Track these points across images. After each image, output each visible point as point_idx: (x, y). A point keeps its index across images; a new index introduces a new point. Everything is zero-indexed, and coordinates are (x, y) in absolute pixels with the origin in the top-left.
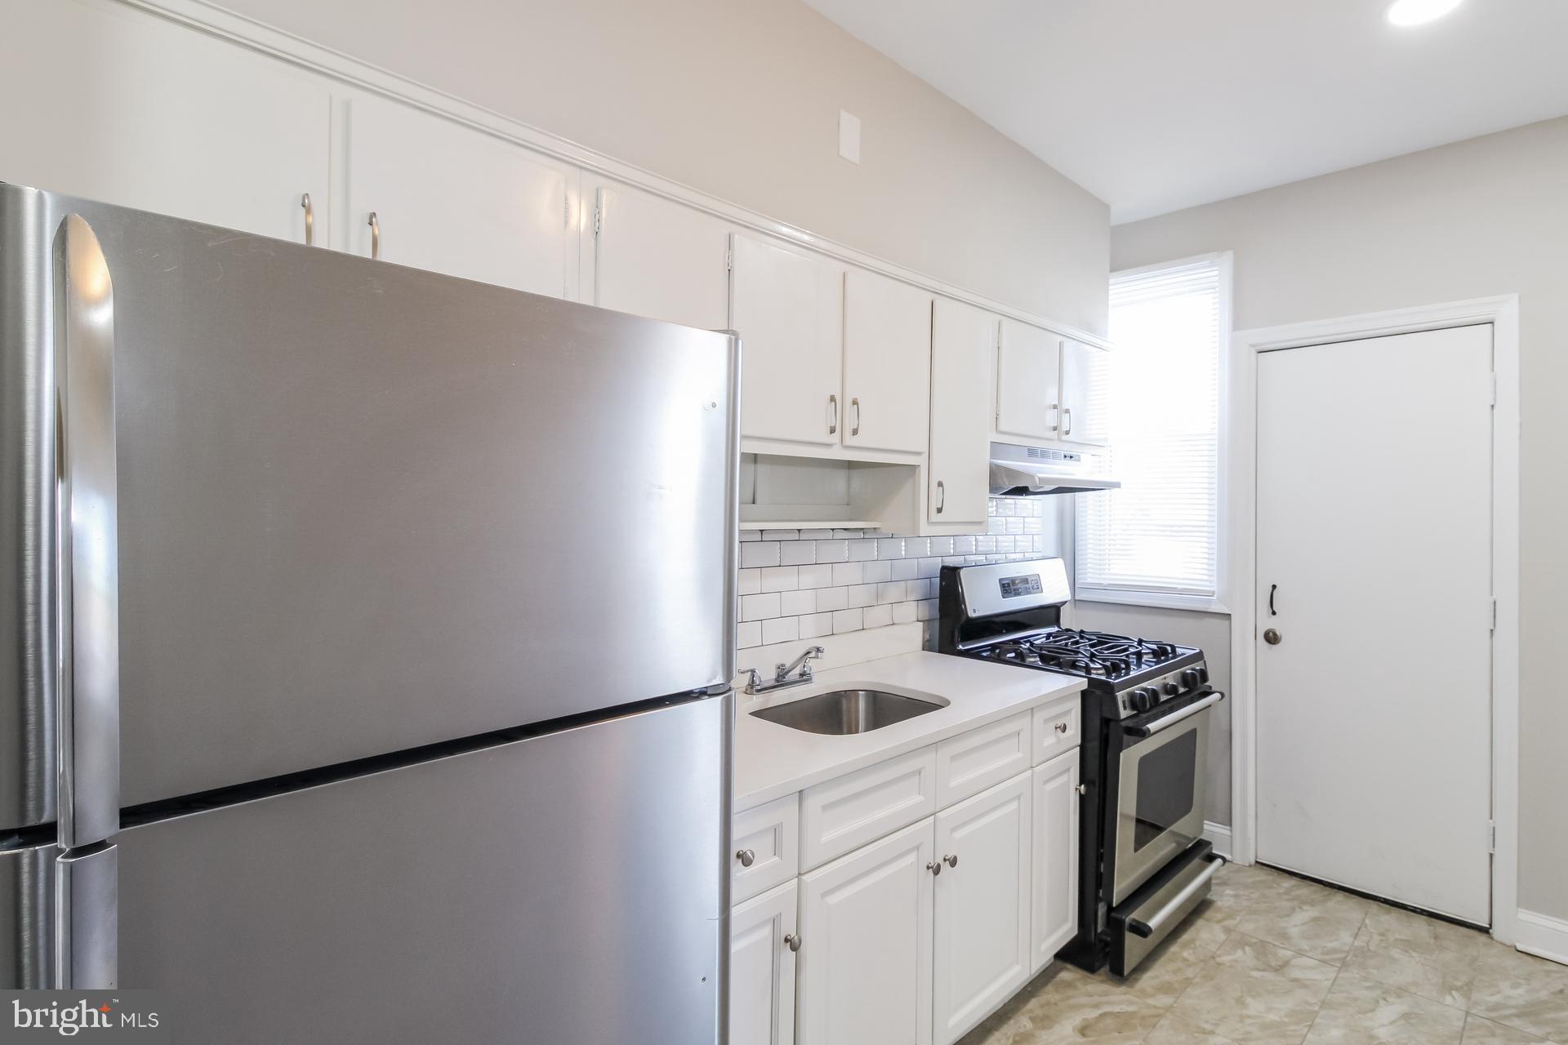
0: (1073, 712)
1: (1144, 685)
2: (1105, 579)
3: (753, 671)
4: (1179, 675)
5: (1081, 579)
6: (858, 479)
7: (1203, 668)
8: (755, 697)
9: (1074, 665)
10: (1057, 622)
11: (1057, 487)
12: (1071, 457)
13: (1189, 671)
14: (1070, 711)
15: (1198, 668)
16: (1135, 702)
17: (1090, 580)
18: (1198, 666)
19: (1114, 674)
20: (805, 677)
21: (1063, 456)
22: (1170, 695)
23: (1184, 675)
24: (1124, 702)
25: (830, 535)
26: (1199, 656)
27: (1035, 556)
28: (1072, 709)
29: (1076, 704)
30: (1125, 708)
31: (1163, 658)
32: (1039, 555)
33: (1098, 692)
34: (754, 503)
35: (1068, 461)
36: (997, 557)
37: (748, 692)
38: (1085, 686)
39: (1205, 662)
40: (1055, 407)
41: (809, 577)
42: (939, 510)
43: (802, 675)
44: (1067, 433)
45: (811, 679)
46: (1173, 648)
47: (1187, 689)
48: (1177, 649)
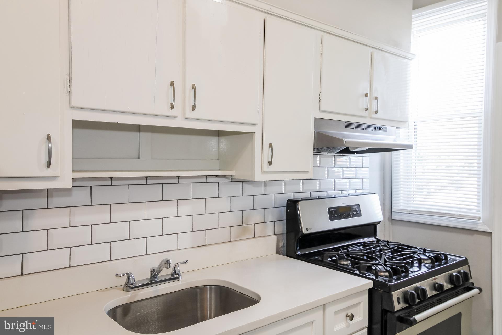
0: (362, 304)
1: (417, 285)
2: (409, 207)
3: (129, 275)
4: (448, 276)
5: (396, 206)
6: (224, 142)
7: (467, 271)
8: (130, 292)
9: (369, 269)
10: (375, 235)
11: (369, 148)
12: (380, 129)
13: (454, 274)
14: (359, 303)
15: (462, 271)
16: (407, 298)
17: (401, 208)
18: (463, 269)
19: (394, 277)
20: (175, 277)
21: (373, 128)
22: (438, 291)
23: (451, 276)
24: (398, 298)
25: (204, 180)
26: (465, 262)
27: (365, 192)
28: (361, 302)
29: (365, 298)
30: (399, 303)
31: (436, 264)
32: (368, 191)
33: (380, 291)
34: (139, 158)
35: (377, 131)
36: (335, 193)
37: (125, 289)
38: (371, 286)
39: (469, 266)
40: (366, 95)
41: (186, 208)
42: (270, 163)
43: (172, 275)
44: (376, 112)
45: (178, 278)
46: (446, 256)
47: (453, 286)
48: (448, 256)
